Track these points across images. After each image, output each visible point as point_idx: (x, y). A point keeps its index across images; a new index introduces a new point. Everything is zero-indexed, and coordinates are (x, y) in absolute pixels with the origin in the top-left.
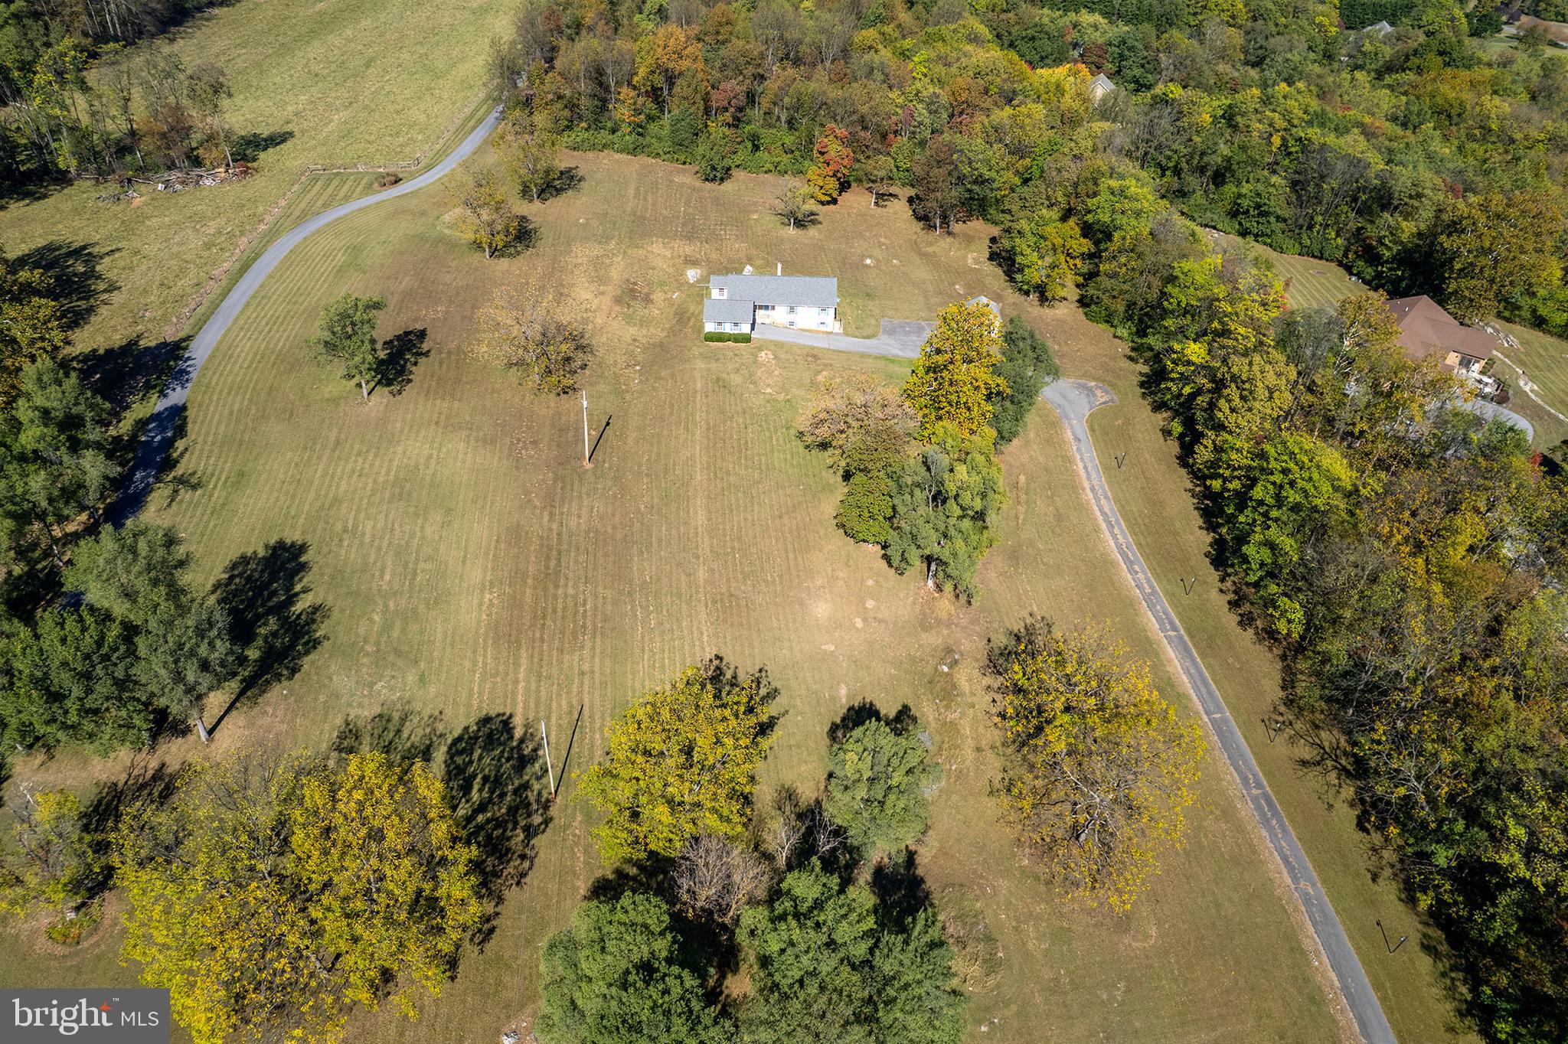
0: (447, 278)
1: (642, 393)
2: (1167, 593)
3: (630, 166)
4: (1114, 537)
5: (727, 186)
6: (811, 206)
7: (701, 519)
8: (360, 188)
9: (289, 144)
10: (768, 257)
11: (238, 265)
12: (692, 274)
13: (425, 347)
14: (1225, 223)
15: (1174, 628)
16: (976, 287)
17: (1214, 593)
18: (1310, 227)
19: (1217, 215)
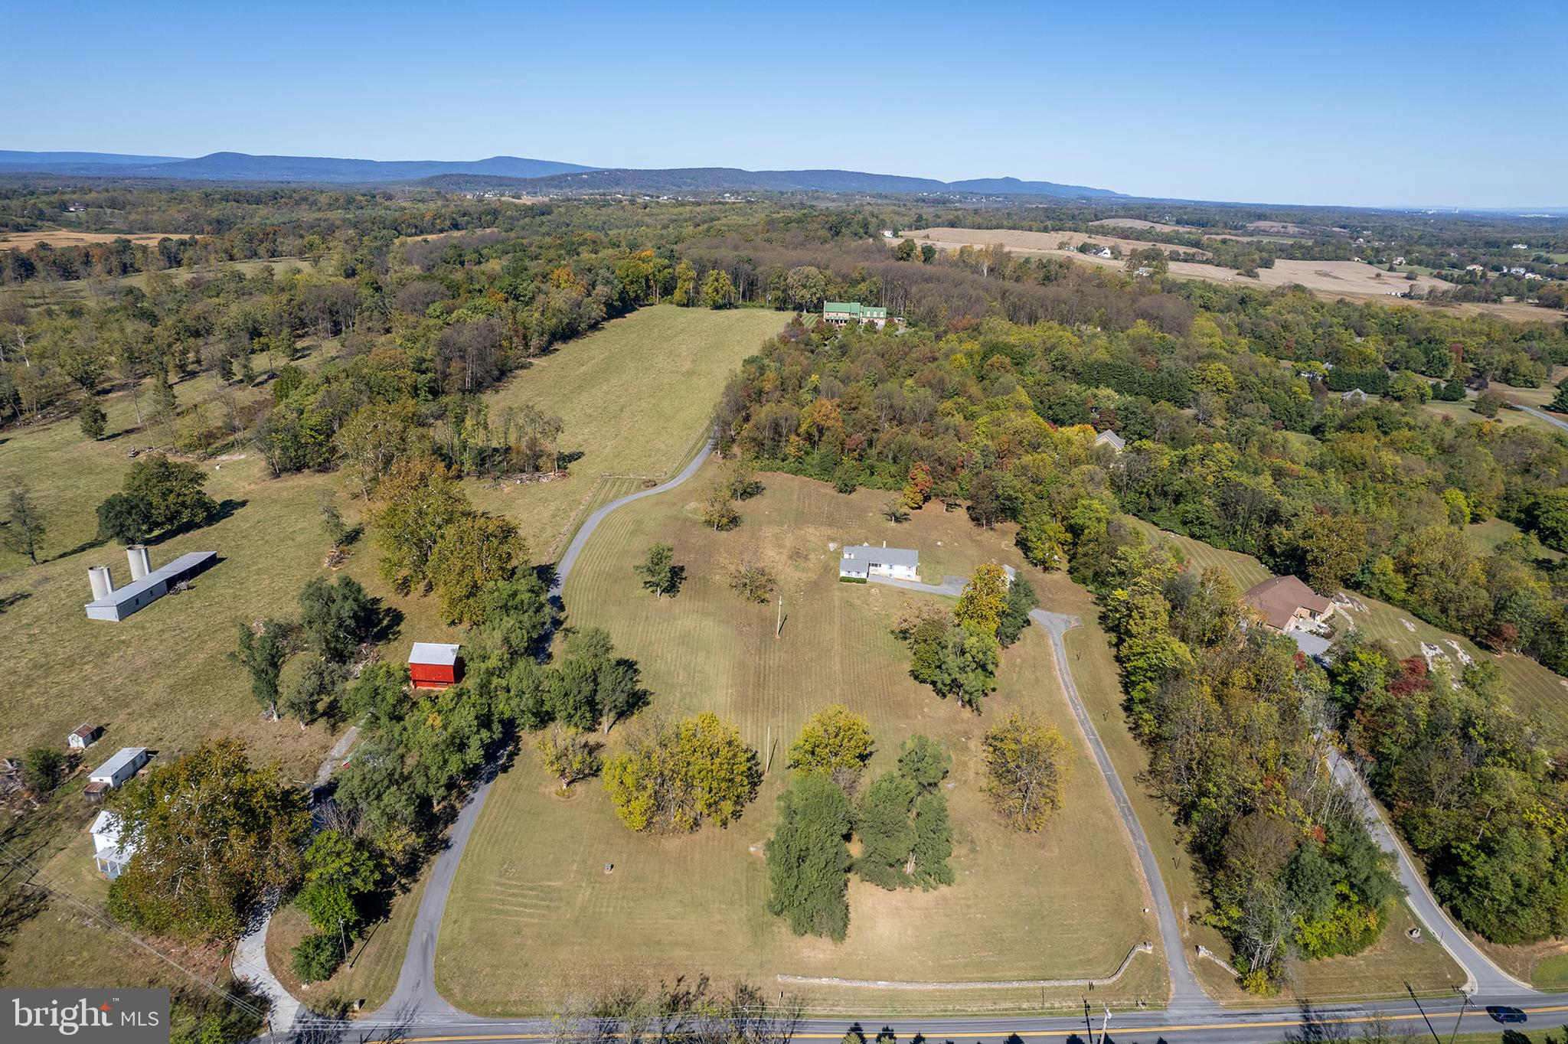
0: (693, 541)
1: (804, 606)
2: (1093, 719)
3: (796, 482)
4: (1069, 692)
5: (853, 496)
6: (906, 509)
7: (838, 667)
8: (633, 488)
9: (583, 460)
10: (877, 538)
11: (573, 527)
12: (832, 546)
13: (684, 575)
14: (1180, 529)
15: (1094, 735)
16: (1005, 559)
17: (1121, 723)
18: (1235, 533)
19: (1175, 523)
